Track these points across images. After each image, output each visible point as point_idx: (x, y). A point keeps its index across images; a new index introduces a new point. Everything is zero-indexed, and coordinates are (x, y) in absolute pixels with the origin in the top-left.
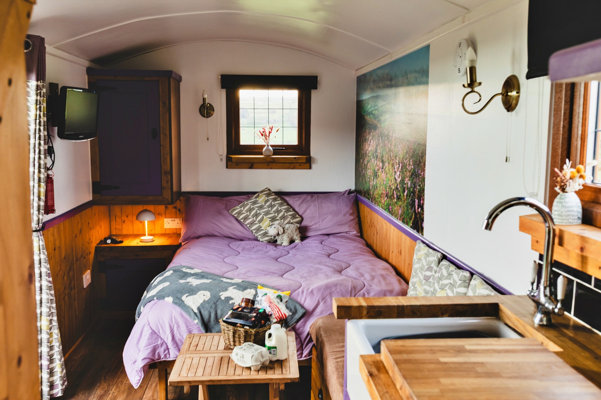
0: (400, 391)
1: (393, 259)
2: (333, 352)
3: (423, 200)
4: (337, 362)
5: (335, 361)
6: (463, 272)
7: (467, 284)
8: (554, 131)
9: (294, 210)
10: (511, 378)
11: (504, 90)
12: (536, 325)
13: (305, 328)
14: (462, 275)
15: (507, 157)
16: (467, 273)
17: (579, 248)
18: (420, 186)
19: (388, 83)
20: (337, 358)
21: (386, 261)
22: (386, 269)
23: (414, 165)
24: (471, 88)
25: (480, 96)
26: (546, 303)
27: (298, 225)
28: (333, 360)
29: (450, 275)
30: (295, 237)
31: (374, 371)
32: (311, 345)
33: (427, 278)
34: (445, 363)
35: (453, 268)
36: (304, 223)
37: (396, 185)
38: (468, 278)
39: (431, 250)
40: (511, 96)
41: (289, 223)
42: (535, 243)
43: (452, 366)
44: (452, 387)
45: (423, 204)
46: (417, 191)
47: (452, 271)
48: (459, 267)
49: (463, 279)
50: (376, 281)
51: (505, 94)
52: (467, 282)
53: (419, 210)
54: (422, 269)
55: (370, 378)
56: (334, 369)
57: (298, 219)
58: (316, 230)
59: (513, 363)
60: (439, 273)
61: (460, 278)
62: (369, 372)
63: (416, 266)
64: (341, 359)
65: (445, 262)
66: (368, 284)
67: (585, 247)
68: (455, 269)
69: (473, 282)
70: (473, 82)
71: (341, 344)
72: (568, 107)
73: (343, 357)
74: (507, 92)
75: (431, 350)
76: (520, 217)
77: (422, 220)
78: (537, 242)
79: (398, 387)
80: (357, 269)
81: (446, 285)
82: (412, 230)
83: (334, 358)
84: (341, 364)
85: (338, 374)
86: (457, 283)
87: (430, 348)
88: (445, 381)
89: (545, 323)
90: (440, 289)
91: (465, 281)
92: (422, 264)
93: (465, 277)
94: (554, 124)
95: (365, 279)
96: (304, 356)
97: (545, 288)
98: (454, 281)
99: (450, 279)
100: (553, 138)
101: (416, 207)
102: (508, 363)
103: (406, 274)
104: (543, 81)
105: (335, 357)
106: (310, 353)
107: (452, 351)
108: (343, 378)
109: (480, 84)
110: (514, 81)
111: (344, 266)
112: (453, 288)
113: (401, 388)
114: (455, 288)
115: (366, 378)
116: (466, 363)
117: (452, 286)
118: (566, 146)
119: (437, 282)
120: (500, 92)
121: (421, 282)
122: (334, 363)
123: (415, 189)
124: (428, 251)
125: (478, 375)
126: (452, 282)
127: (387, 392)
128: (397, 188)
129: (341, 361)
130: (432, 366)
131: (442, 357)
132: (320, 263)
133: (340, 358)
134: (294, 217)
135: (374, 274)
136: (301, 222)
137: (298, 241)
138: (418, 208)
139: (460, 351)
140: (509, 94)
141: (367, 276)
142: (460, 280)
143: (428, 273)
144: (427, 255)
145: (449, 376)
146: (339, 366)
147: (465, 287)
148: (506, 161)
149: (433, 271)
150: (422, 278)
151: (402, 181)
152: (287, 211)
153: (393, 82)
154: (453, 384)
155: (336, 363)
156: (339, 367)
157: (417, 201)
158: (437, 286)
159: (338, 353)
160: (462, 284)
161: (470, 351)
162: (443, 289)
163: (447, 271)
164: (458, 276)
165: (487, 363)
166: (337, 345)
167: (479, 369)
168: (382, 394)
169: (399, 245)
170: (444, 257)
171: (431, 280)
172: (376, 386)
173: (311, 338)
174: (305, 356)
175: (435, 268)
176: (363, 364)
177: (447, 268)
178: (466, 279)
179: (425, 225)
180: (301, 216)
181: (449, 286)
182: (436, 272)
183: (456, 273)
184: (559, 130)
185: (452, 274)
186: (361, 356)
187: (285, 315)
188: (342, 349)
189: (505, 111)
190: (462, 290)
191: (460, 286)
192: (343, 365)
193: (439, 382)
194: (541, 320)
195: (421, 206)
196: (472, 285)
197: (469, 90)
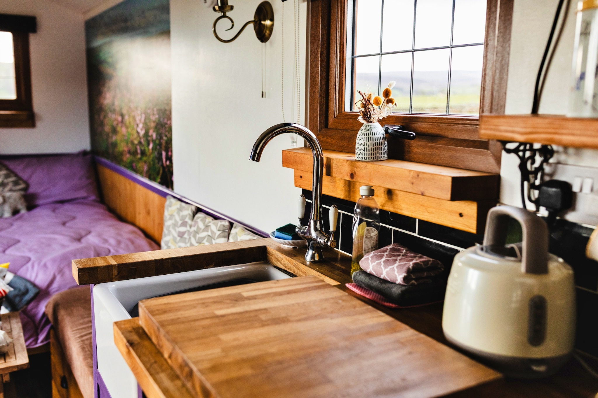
0: (169, 361)
1: (141, 220)
2: (76, 330)
3: (171, 151)
4: (83, 341)
5: (79, 340)
6: (221, 222)
7: (227, 234)
8: (311, 58)
9: (16, 175)
10: (299, 320)
11: (257, 18)
12: (308, 263)
13: (39, 308)
14: (221, 225)
15: (263, 92)
16: (225, 222)
17: (349, 174)
18: (166, 136)
19: (123, 25)
20: (82, 336)
21: (133, 224)
22: (133, 232)
23: (159, 114)
24: (222, 12)
25: (232, 22)
26: (317, 237)
27: (23, 193)
28: (77, 340)
29: (207, 227)
30: (19, 206)
31: (135, 338)
32: (48, 328)
33: (181, 235)
34: (223, 316)
35: (209, 219)
36: (32, 190)
37: (138, 139)
38: (228, 227)
39: (183, 204)
40: (264, 25)
41: (11, 190)
42: (299, 178)
43: (231, 317)
44: (236, 343)
45: (171, 156)
46: (163, 143)
47: (210, 222)
48: (216, 218)
49: (222, 228)
50: (123, 245)
51: (258, 22)
52: (227, 232)
53: (168, 163)
54: (175, 225)
55: (131, 349)
56: (79, 350)
57: (22, 186)
58: (47, 197)
59: (298, 304)
60: (194, 226)
61: (219, 228)
62: (128, 341)
63: (168, 223)
64: (88, 337)
65: (200, 215)
66: (114, 249)
67: (355, 173)
68: (212, 220)
69: (233, 231)
70: (224, 5)
71: (86, 320)
72: (325, 32)
73: (91, 333)
74: (261, 21)
75: (203, 303)
76: (283, 151)
77: (171, 174)
78: (301, 177)
79: (166, 355)
80: (99, 235)
81: (204, 238)
82: (160, 185)
83: (79, 337)
84: (87, 342)
85: (85, 355)
86: (215, 234)
87: (201, 302)
88: (227, 337)
89: (317, 258)
90: (197, 243)
91: (224, 231)
92: (176, 221)
93: (224, 226)
94: (311, 51)
95: (110, 244)
96: (39, 341)
97: (315, 223)
98: (212, 232)
99: (208, 231)
100: (311, 66)
101: (164, 160)
102: (293, 305)
103: (156, 235)
104: (299, 5)
105: (79, 335)
106: (47, 338)
107: (228, 301)
108: (91, 358)
109: (232, 8)
110: (268, 8)
111: (83, 233)
112: (212, 241)
113: (170, 356)
114: (214, 239)
115: (124, 350)
116: (247, 312)
117: (210, 238)
118: (325, 74)
119: (193, 236)
120: (253, 19)
121: (174, 239)
122: (79, 342)
123: (162, 141)
124: (181, 205)
125: (264, 324)
126: (210, 234)
127: (156, 362)
128: (140, 143)
129: (87, 339)
130: (207, 322)
131: (217, 309)
132: (54, 233)
133: (85, 335)
134: (16, 183)
135: (119, 238)
136: (26, 189)
137: (23, 211)
138: (166, 161)
139: (238, 299)
140: (263, 22)
141: (112, 241)
142: (219, 230)
143: (183, 229)
144: (180, 210)
145: (231, 330)
146: (86, 344)
147: (225, 237)
148: (263, 97)
149: (188, 227)
150: (176, 235)
151: (146, 134)
152: (7, 176)
153: (129, 24)
154: (237, 339)
155: (81, 342)
156: (85, 346)
157: (164, 154)
158: (193, 241)
159: (83, 330)
160: (222, 234)
161: (249, 298)
162: (200, 243)
163: (204, 223)
164: (215, 226)
165: (270, 308)
166: (81, 321)
167: (263, 317)
168: (148, 365)
169: (146, 205)
170: (199, 210)
171: (186, 236)
172: (139, 357)
173: (48, 319)
174: (42, 342)
175: (190, 222)
176: (120, 333)
177: (203, 220)
178: (225, 228)
179: (176, 178)
180: (26, 182)
181: (208, 239)
182: (191, 226)
183: (214, 224)
184: (318, 57)
185: (210, 226)
186: (116, 323)
187: (4, 291)
188: (90, 325)
189: (259, 41)
190: (223, 240)
191: (219, 237)
192: (91, 343)
193: (219, 340)
194: (313, 257)
195: (169, 158)
196: (232, 234)
197: (221, 14)
